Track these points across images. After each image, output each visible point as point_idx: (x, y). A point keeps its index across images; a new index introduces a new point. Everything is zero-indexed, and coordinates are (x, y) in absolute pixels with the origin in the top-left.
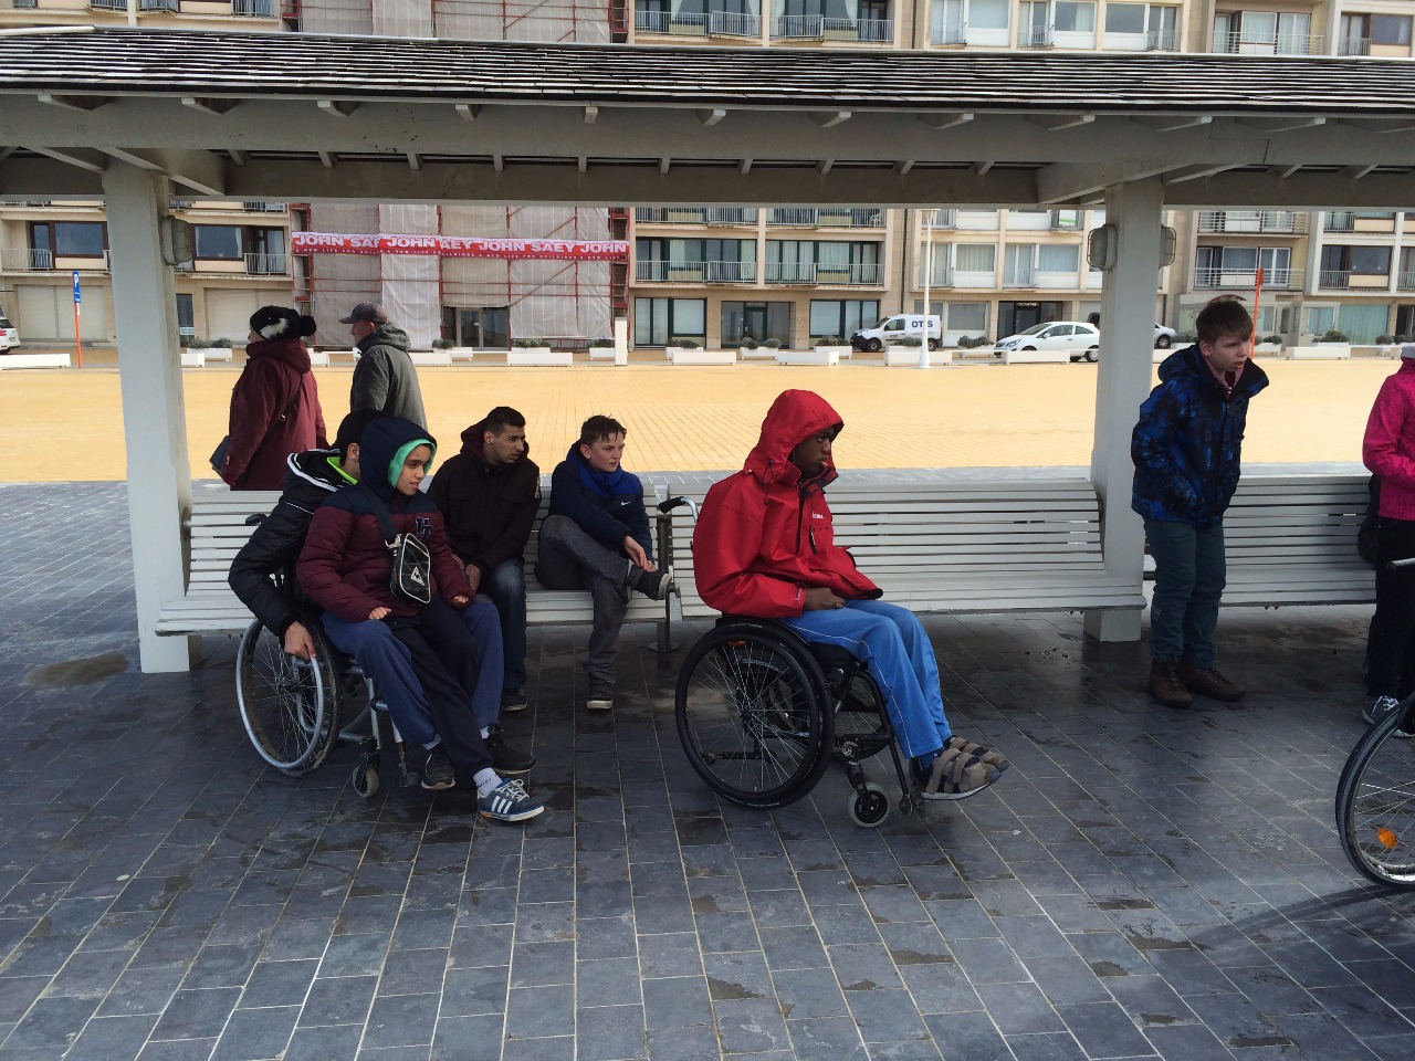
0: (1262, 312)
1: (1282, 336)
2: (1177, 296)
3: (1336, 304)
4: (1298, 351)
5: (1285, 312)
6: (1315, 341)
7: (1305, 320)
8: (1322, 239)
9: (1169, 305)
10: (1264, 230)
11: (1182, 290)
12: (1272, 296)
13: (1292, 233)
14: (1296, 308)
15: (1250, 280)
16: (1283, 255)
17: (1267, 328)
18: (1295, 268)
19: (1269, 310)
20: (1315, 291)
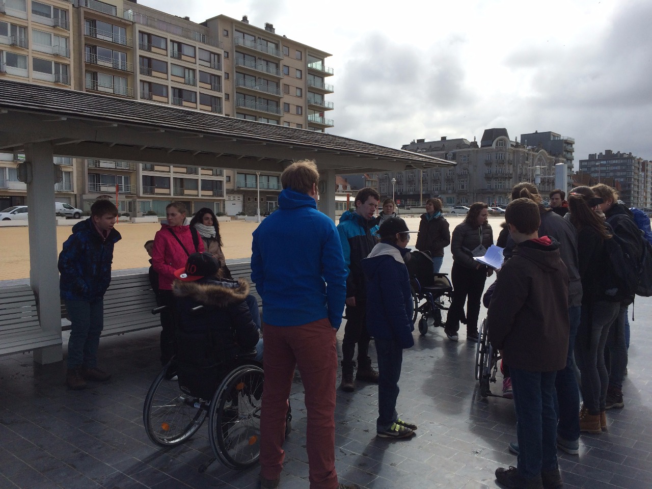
0: (120, 203)
1: (130, 213)
2: (81, 195)
3: (151, 200)
4: (137, 219)
5: (130, 203)
6: (144, 215)
7: (139, 207)
8: (142, 173)
9: (78, 199)
10: (117, 168)
11: (84, 193)
12: (124, 196)
13: (129, 170)
14: (135, 202)
15: (113, 189)
16: (127, 179)
17: (123, 209)
18: (132, 185)
19: (123, 202)
20: (141, 195)
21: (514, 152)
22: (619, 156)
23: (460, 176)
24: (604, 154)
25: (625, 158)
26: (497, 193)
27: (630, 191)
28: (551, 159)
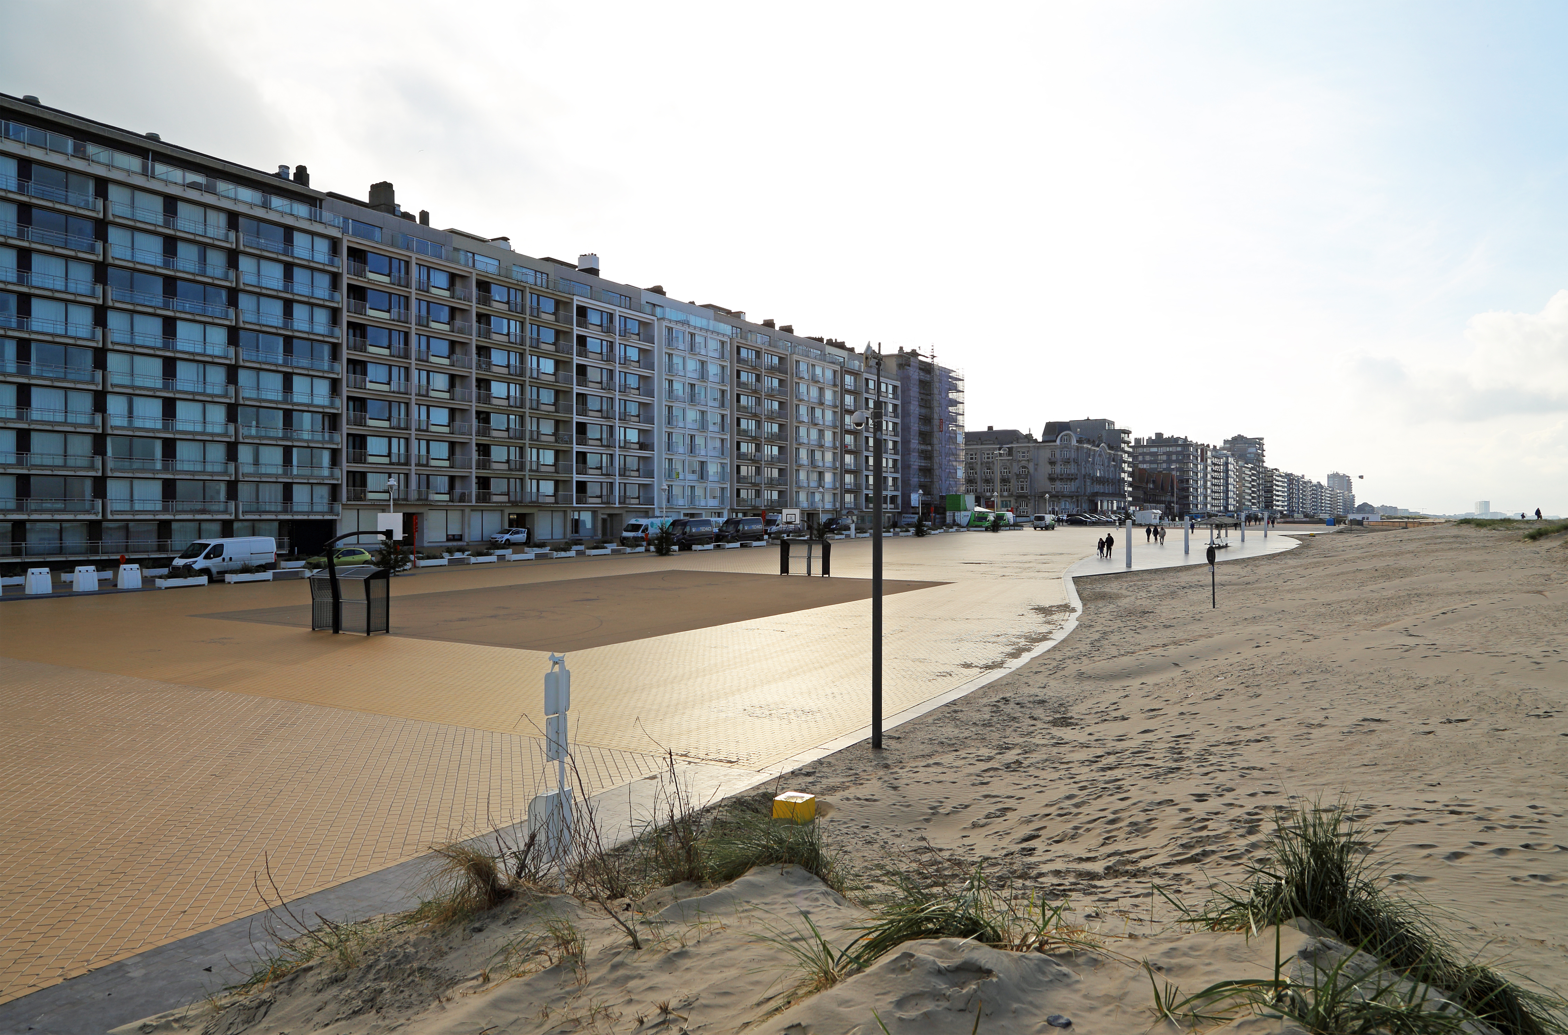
21: (1078, 448)
22: (1173, 441)
23: (1018, 476)
24: (1154, 438)
25: (1180, 445)
26: (1063, 496)
27: (1188, 488)
28: (1110, 454)
